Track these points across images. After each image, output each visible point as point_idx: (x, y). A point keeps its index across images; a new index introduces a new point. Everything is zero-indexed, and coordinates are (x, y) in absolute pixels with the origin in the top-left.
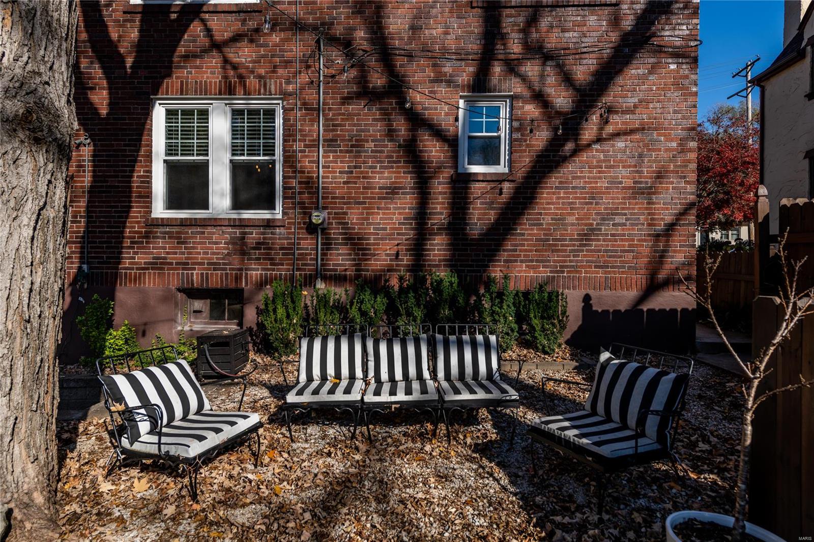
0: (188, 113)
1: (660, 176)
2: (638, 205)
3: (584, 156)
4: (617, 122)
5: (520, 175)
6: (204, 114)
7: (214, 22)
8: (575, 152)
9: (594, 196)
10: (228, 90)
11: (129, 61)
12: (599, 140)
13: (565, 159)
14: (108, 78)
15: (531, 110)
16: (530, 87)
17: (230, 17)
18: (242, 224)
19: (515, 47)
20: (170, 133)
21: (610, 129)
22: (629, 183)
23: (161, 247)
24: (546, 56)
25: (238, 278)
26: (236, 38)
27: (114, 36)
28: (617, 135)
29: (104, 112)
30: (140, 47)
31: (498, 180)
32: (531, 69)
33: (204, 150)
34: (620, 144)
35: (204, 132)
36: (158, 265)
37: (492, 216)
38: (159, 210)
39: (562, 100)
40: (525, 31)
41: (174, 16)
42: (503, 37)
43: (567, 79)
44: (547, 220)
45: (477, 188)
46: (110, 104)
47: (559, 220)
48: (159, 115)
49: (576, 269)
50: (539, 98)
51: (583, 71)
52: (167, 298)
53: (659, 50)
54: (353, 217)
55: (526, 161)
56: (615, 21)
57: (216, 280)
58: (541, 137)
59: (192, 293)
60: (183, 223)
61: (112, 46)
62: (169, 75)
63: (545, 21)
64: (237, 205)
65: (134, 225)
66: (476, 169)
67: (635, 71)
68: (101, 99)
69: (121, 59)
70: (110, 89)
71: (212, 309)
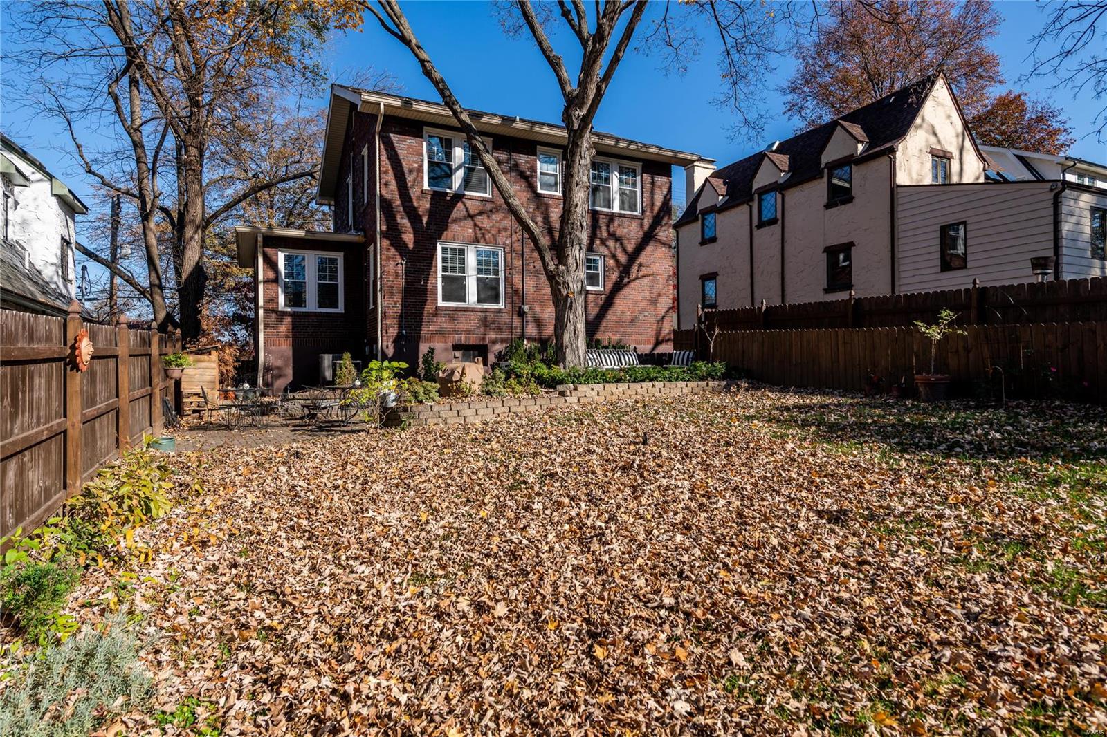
0: (454, 250)
1: (659, 295)
2: (651, 308)
3: (632, 285)
4: (644, 271)
5: (608, 291)
6: (462, 252)
7: (469, 203)
8: (629, 283)
9: (635, 303)
10: (476, 241)
11: (425, 220)
12: (637, 278)
13: (625, 285)
14: (413, 228)
15: (611, 262)
16: (610, 252)
17: (477, 203)
18: (486, 311)
19: (605, 234)
20: (444, 260)
21: (641, 274)
22: (649, 297)
23: (442, 322)
24: (618, 239)
25: (484, 339)
26: (481, 213)
27: (416, 204)
28: (643, 276)
29: (411, 246)
30: (431, 212)
31: (598, 294)
32: (611, 243)
33: (462, 270)
34: (646, 280)
35: (462, 261)
36: (441, 332)
37: (597, 309)
38: (440, 303)
39: (623, 259)
40: (608, 226)
41: (448, 198)
42: (600, 228)
43: (624, 250)
44: (619, 313)
45: (591, 296)
46: (415, 242)
47: (623, 312)
48: (439, 247)
49: (630, 335)
50: (614, 257)
51: (630, 247)
52: (446, 349)
53: (659, 241)
54: (537, 309)
55: (610, 285)
56: (642, 226)
57: (473, 340)
58: (614, 276)
59: (456, 347)
60: (456, 310)
61: (415, 209)
62: (446, 230)
63: (616, 223)
64: (479, 301)
65: (428, 310)
66: (589, 288)
67: (649, 249)
68: (409, 238)
69: (419, 218)
70: (414, 234)
71: (464, 355)
